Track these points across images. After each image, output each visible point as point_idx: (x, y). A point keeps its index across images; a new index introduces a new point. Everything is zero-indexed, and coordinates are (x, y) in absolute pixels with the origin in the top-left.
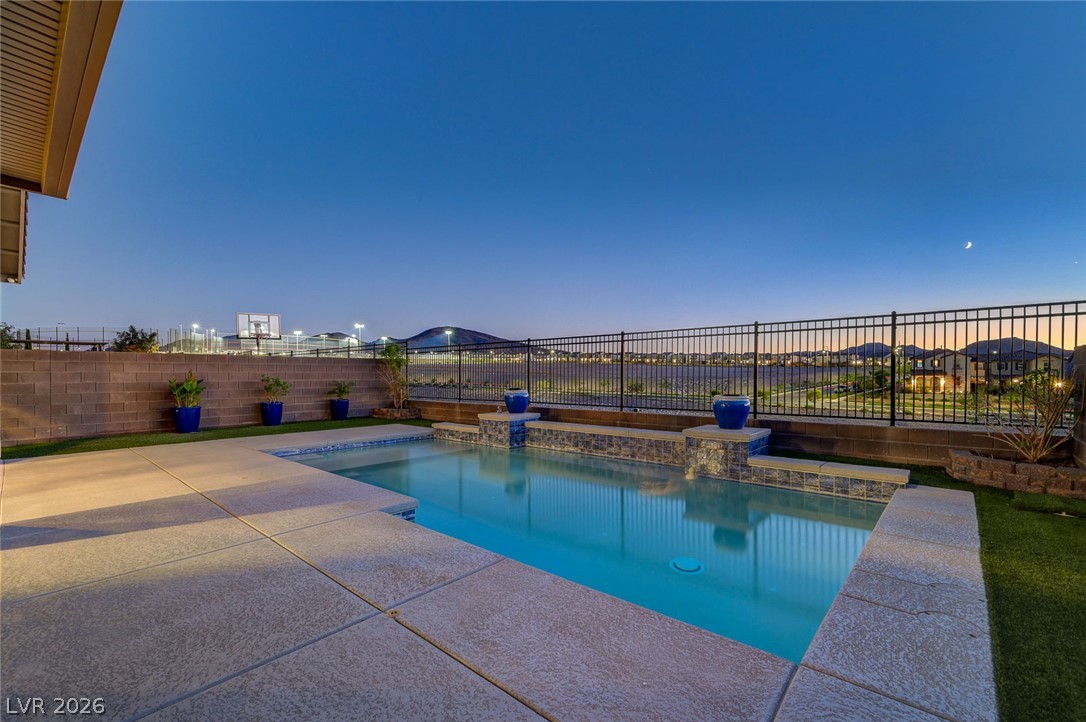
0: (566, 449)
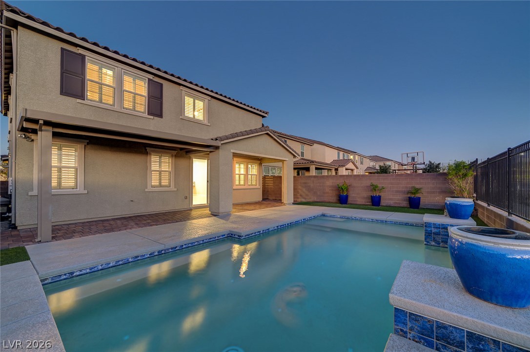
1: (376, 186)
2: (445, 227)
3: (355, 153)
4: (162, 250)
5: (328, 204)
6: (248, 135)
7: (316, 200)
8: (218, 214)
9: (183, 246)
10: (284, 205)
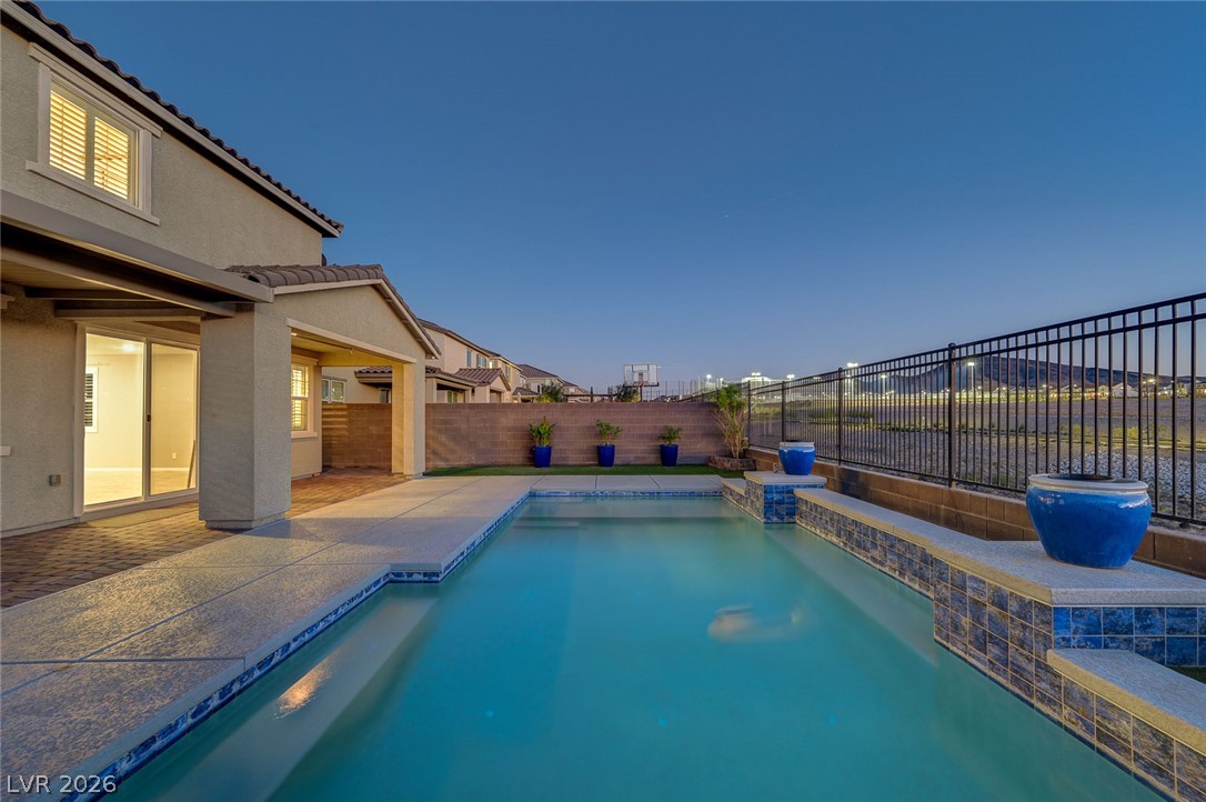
0: (829, 538)
1: (608, 428)
2: (789, 490)
3: (498, 355)
4: (232, 683)
5: (509, 469)
6: (338, 281)
7: (474, 462)
8: (244, 526)
9: (289, 644)
10: (404, 478)
